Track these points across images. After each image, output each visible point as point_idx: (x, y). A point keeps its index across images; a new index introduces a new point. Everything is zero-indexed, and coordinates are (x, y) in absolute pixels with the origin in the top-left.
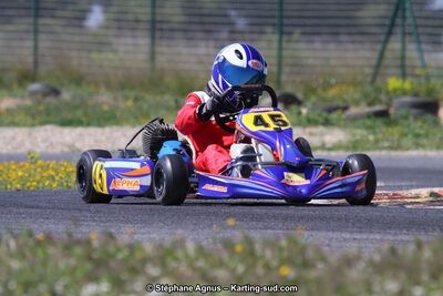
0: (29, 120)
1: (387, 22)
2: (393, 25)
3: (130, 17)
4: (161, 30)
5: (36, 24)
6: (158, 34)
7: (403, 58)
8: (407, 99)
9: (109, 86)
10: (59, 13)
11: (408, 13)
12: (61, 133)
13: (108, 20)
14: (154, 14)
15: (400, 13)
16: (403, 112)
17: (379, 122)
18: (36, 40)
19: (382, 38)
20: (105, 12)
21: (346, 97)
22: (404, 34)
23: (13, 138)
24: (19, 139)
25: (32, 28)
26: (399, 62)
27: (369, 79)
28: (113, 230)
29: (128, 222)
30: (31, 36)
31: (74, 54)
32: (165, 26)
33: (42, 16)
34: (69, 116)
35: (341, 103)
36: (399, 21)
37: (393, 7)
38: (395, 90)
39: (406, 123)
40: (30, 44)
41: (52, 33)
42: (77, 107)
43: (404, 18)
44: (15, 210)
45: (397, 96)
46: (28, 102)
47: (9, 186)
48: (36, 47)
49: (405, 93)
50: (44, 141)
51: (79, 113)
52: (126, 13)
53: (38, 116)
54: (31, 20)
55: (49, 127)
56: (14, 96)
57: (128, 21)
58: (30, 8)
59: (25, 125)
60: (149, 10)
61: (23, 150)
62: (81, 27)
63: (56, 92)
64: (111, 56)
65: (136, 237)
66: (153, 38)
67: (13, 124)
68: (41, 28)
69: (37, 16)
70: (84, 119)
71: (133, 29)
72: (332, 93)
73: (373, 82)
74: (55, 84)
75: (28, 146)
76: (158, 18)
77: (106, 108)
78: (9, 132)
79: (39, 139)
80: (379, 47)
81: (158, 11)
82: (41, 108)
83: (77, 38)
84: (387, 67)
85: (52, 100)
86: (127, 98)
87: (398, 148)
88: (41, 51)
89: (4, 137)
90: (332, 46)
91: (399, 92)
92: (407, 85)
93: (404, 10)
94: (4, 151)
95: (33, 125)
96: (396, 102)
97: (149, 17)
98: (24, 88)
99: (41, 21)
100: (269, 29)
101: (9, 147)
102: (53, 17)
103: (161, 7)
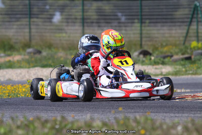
0: (28, 66)
1: (190, 16)
2: (192, 18)
3: (73, 17)
4: (87, 23)
5: (30, 22)
6: (85, 24)
7: (198, 32)
8: (200, 51)
9: (64, 49)
10: (40, 16)
11: (199, 12)
12: (42, 71)
13: (62, 19)
14: (83, 15)
15: (196, 12)
16: (198, 57)
17: (187, 62)
18: (30, 29)
19: (188, 24)
20: (61, 15)
21: (172, 51)
22: (198, 22)
23: (21, 74)
24: (23, 74)
25: (28, 23)
26: (196, 34)
27: (182, 42)
28: (65, 115)
29: (72, 111)
30: (28, 27)
31: (48, 34)
32: (89, 21)
33: (33, 18)
34: (45, 63)
35: (169, 54)
36: (195, 16)
37: (192, 10)
38: (194, 48)
39: (199, 62)
40: (27, 30)
41: (38, 25)
42: (49, 59)
43: (198, 14)
44: (21, 107)
45: (195, 50)
46: (27, 57)
47: (19, 96)
48: (30, 32)
49: (199, 49)
50: (34, 75)
51: (50, 62)
52: (71, 15)
53: (31, 63)
54: (28, 20)
55: (36, 68)
56: (21, 55)
57: (72, 19)
58: (27, 14)
59: (26, 68)
60: (81, 13)
61: (25, 79)
62: (51, 22)
63: (40, 52)
64: (64, 35)
65: (76, 117)
66: (83, 26)
67: (20, 67)
68: (32, 23)
69: (30, 18)
70: (52, 64)
71: (74, 22)
72: (165, 49)
73: (184, 44)
74: (39, 48)
75: (27, 77)
76: (85, 17)
77: (62, 59)
78: (19, 71)
79: (32, 74)
80: (187, 28)
81: (85, 14)
82: (33, 59)
83: (48, 27)
84: (190, 37)
85: (38, 56)
86: (71, 54)
87: (196, 74)
88: (32, 34)
89: (17, 73)
90: (165, 28)
91: (196, 48)
92: (200, 45)
93: (198, 10)
94: (16, 80)
95: (29, 68)
96: (194, 53)
97: (81, 17)
98: (25, 51)
99: (32, 20)
100: (136, 21)
101: (19, 78)
102: (37, 18)
103: (87, 12)
